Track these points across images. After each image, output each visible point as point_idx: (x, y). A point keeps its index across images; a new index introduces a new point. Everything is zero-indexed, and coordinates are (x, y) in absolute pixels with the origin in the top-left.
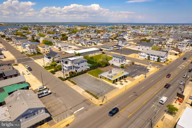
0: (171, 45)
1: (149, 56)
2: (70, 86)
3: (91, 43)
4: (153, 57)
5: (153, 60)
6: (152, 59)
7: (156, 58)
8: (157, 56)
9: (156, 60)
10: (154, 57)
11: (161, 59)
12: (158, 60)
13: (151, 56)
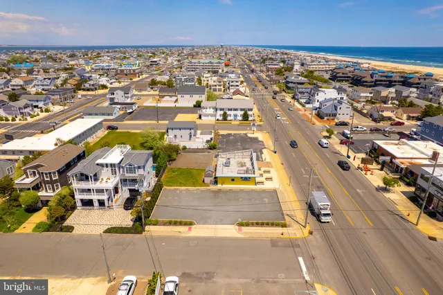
0: (218, 87)
1: (225, 113)
2: (183, 235)
3: (31, 108)
4: (232, 113)
5: (235, 120)
6: (232, 118)
7: (240, 113)
8: (241, 110)
9: (240, 118)
10: (235, 112)
11: (249, 113)
12: (245, 117)
13: (228, 113)
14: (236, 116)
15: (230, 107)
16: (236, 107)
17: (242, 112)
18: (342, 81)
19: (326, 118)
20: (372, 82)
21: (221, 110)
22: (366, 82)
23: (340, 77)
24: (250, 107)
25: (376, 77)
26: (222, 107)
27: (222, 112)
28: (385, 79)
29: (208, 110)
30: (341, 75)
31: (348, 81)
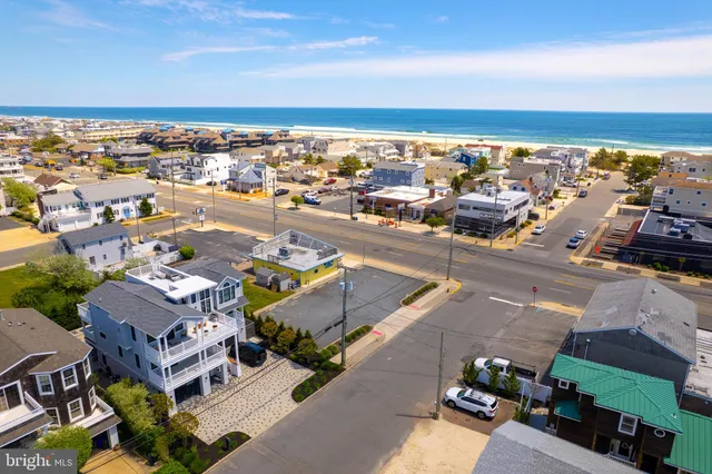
1: (108, 210)
4: (120, 207)
5: (127, 218)
6: (121, 216)
7: (133, 206)
9: (134, 214)
10: (125, 205)
11: (151, 201)
12: (145, 209)
13: (114, 207)
14: (127, 211)
15: (114, 197)
16: (126, 195)
17: (138, 203)
18: (177, 148)
19: (251, 191)
20: (226, 145)
21: (98, 204)
22: (219, 145)
23: (172, 143)
24: (149, 192)
25: (230, 138)
26: (99, 199)
27: (101, 209)
28: (240, 139)
29: (63, 211)
30: (171, 140)
31: (183, 148)
